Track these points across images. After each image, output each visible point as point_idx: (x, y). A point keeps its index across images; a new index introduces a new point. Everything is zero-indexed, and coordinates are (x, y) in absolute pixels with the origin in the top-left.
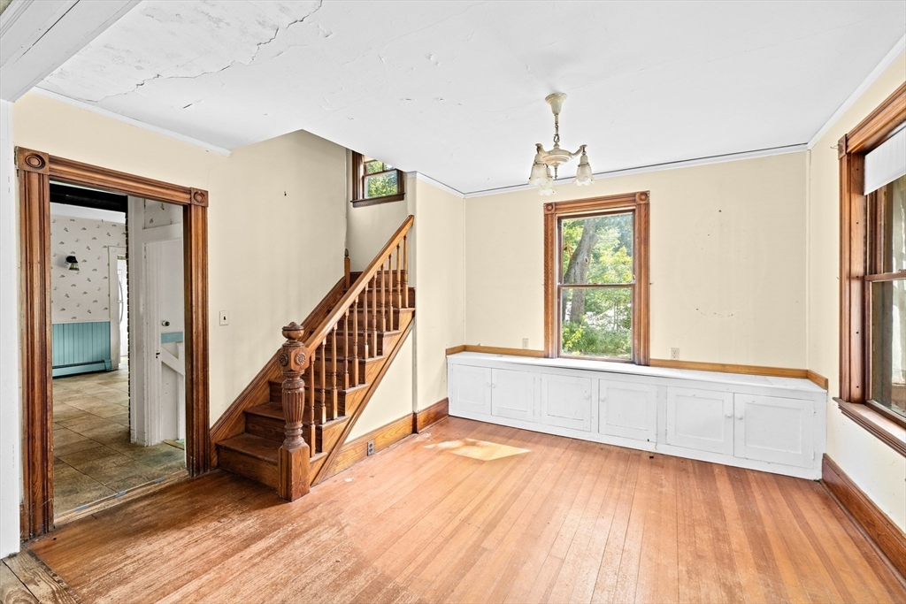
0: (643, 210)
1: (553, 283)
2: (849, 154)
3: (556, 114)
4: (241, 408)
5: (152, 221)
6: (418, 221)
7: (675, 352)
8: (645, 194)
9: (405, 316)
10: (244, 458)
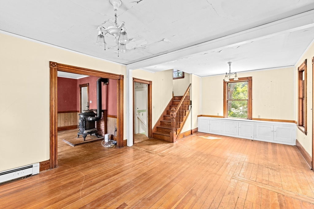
0: (250, 81)
1: (226, 99)
2: (299, 71)
3: (230, 66)
4: (156, 126)
5: (137, 87)
6: (192, 85)
7: (259, 116)
8: (251, 77)
9: (190, 107)
10: (160, 135)
